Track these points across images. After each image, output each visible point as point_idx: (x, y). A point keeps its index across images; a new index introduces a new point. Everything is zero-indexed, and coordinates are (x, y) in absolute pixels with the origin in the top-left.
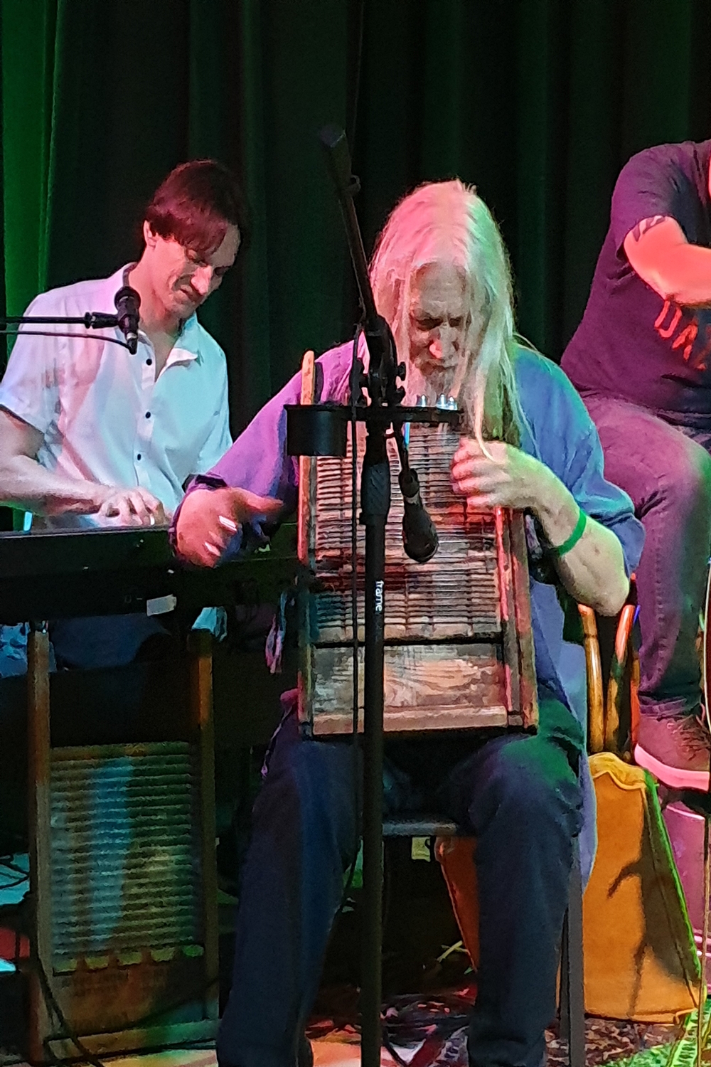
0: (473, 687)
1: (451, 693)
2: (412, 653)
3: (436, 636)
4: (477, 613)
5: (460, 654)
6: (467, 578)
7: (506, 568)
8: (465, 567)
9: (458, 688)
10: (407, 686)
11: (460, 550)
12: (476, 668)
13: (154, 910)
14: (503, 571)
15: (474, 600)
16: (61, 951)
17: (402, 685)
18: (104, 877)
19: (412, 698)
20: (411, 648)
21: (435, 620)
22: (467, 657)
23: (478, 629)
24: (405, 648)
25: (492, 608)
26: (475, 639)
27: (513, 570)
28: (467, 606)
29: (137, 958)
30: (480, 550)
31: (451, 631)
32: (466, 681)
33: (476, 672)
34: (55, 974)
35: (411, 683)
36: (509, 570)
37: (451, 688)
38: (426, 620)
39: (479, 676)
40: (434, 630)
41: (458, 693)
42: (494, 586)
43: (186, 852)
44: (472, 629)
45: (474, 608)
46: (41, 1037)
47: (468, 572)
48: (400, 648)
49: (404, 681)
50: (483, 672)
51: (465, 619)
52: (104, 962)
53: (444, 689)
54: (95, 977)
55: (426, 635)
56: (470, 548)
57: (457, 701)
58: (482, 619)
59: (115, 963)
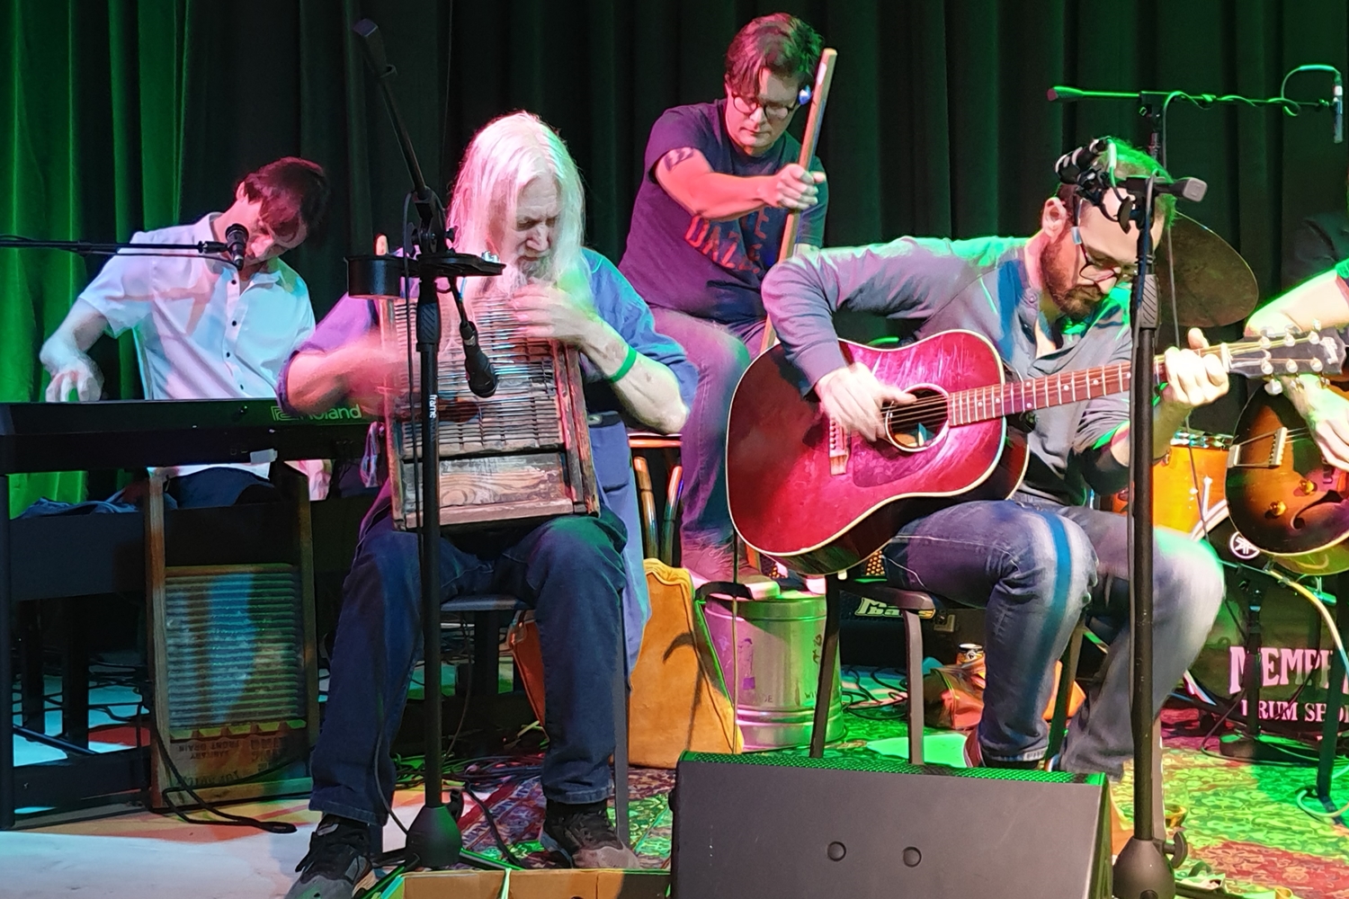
0: (542, 486)
1: (522, 491)
2: (487, 464)
3: (508, 449)
4: (543, 430)
5: (529, 462)
6: (532, 404)
7: (565, 395)
8: (529, 395)
9: (528, 487)
10: (485, 488)
11: (524, 383)
12: (543, 471)
13: (262, 692)
14: (562, 397)
15: (539, 421)
16: (177, 724)
17: (481, 487)
18: (215, 667)
19: (490, 496)
20: (486, 459)
21: (506, 437)
22: (535, 464)
23: (544, 442)
24: (482, 460)
25: (554, 426)
26: (542, 450)
27: (571, 396)
28: (534, 425)
29: (247, 729)
30: (540, 382)
31: (521, 444)
32: (536, 481)
33: (544, 474)
34: (173, 741)
35: (488, 486)
36: (568, 397)
37: (523, 488)
38: (499, 437)
39: (546, 477)
40: (506, 444)
41: (529, 491)
42: (555, 409)
43: (289, 648)
44: (539, 443)
45: (539, 426)
46: (161, 790)
47: (533, 400)
48: (477, 460)
49: (481, 484)
50: (549, 475)
51: (533, 435)
52: (216, 732)
53: (516, 489)
54: (209, 744)
55: (500, 448)
56: (534, 382)
57: (529, 497)
58: (547, 435)
59: (227, 734)
